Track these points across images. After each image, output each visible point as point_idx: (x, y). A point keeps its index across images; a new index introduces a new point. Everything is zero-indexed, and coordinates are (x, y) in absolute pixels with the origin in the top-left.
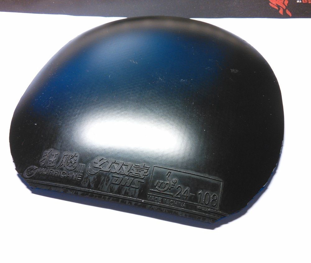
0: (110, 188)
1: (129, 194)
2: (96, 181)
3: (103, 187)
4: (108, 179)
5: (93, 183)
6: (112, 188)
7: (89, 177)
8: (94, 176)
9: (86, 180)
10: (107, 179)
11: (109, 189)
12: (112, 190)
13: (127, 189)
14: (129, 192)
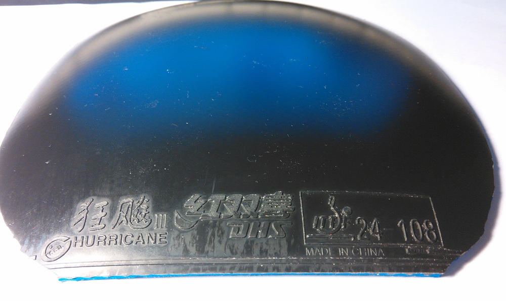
0: (230, 248)
1: (268, 251)
2: (197, 239)
3: (214, 247)
4: (220, 232)
5: (193, 246)
6: (233, 246)
7: (181, 235)
8: (192, 232)
9: (176, 241)
10: (218, 232)
11: (228, 251)
12: (234, 251)
13: (262, 243)
14: (267, 248)
